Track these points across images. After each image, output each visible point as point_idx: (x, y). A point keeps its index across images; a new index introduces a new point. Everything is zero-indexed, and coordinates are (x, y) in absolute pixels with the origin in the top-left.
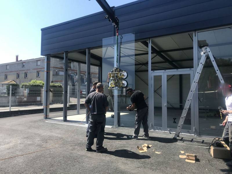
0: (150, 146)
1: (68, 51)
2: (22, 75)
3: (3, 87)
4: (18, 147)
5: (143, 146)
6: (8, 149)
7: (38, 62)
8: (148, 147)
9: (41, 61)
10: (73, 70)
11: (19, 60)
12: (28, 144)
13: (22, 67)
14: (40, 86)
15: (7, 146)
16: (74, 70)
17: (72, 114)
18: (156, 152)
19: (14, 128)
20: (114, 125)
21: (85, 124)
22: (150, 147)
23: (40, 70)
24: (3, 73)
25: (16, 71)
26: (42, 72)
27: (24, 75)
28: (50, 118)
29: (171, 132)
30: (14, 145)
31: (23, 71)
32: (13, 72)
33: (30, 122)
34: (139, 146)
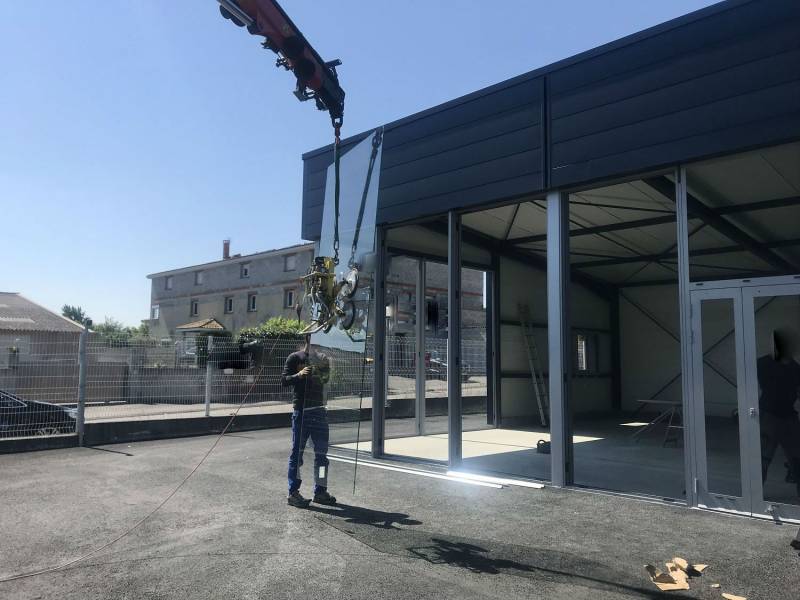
0: (699, 568)
1: (387, 224)
2: (240, 304)
3: (184, 339)
4: (234, 536)
5: (669, 565)
6: (206, 541)
7: (289, 258)
8: (691, 572)
9: (299, 255)
10: (398, 284)
11: (232, 254)
12: (266, 529)
13: (242, 277)
14: (294, 336)
15: (202, 531)
16: (402, 284)
17: (397, 434)
18: (724, 595)
19: (221, 473)
20: (550, 481)
21: (445, 471)
22: (697, 574)
23: (295, 284)
24: (185, 296)
25: (223, 291)
26: (301, 290)
27: (246, 301)
29: (781, 519)
30: (224, 529)
31: (244, 288)
32: (215, 294)
33: (267, 456)
34: (654, 564)
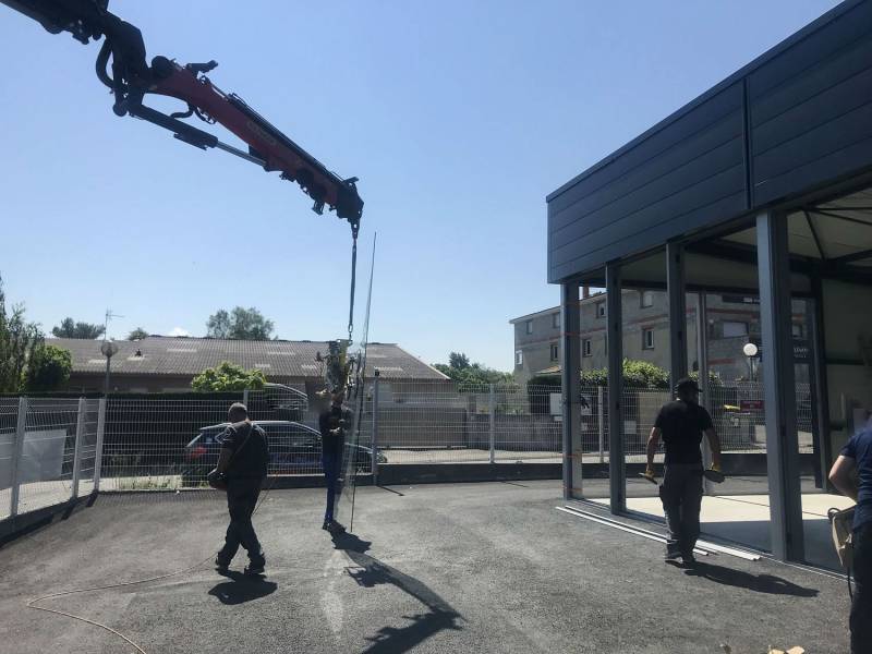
2: (598, 346)
7: (645, 293)
13: (598, 317)
20: (770, 552)
23: (652, 322)
24: (545, 340)
26: (661, 328)
27: (603, 343)
28: (583, 499)
31: (601, 329)
